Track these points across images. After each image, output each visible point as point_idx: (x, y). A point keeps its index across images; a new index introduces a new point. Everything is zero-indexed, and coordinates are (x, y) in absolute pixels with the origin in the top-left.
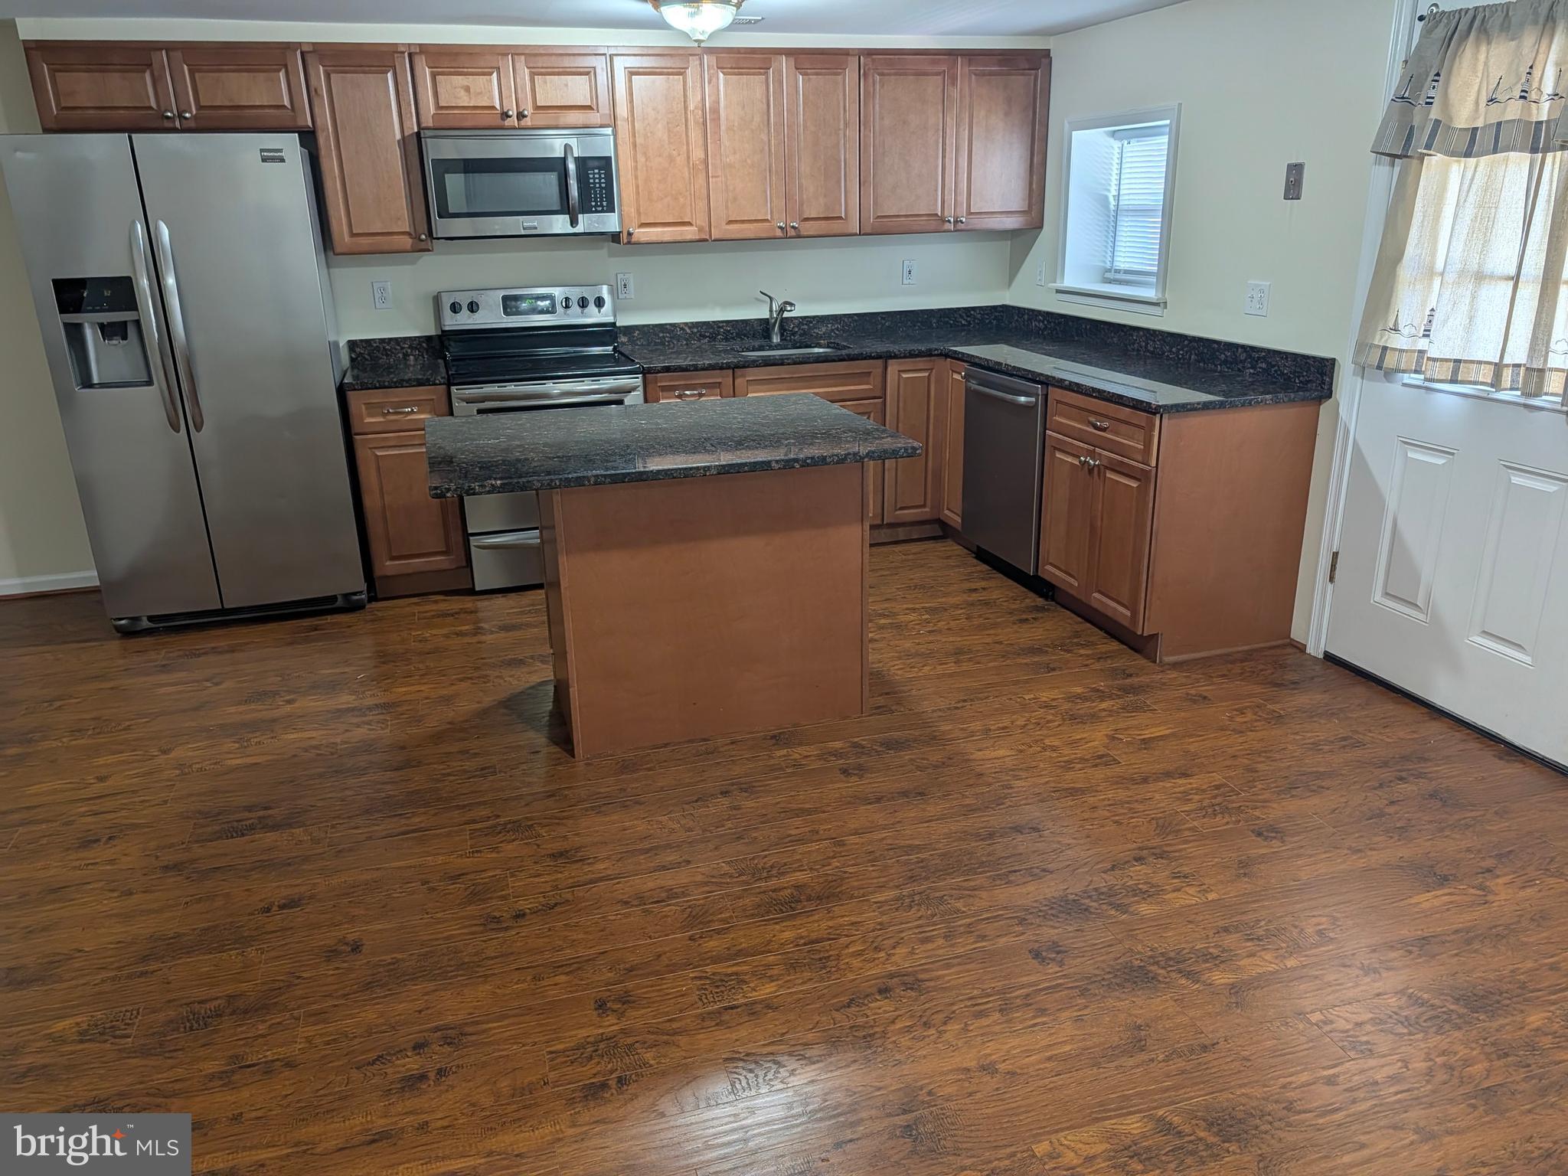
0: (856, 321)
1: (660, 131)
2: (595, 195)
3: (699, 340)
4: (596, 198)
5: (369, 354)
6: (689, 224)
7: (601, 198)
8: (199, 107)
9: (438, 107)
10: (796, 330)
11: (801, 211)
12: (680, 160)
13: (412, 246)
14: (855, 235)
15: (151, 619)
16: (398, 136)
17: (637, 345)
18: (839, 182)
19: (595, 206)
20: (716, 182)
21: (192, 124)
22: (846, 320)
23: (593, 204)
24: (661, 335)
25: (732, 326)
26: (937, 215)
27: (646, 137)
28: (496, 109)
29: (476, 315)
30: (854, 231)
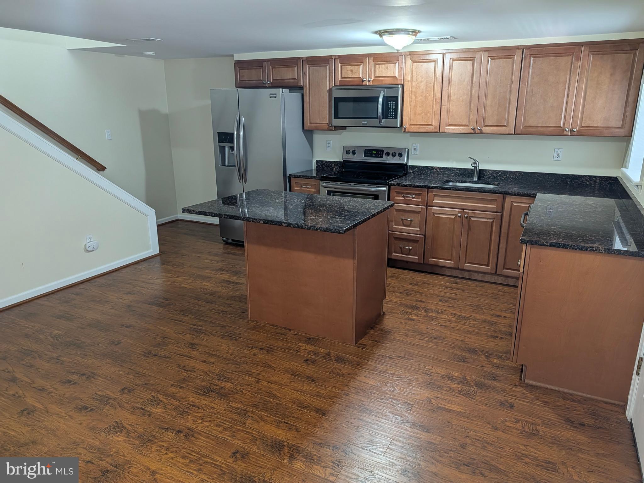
0: (522, 175)
1: (423, 85)
2: (390, 112)
3: (443, 175)
4: (390, 113)
5: (321, 166)
6: (431, 125)
7: (392, 113)
8: (273, 80)
9: (342, 78)
10: (490, 176)
11: (484, 122)
12: (430, 98)
13: (328, 128)
14: (513, 134)
15: (232, 240)
16: (328, 89)
17: (416, 174)
18: (505, 109)
19: (390, 116)
20: (444, 108)
21: (271, 85)
22: (517, 174)
23: (389, 115)
24: (427, 171)
25: (459, 170)
26: (560, 127)
27: (416, 88)
28: (361, 78)
29: (355, 156)
30: (511, 132)
